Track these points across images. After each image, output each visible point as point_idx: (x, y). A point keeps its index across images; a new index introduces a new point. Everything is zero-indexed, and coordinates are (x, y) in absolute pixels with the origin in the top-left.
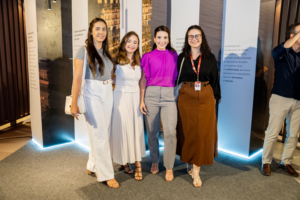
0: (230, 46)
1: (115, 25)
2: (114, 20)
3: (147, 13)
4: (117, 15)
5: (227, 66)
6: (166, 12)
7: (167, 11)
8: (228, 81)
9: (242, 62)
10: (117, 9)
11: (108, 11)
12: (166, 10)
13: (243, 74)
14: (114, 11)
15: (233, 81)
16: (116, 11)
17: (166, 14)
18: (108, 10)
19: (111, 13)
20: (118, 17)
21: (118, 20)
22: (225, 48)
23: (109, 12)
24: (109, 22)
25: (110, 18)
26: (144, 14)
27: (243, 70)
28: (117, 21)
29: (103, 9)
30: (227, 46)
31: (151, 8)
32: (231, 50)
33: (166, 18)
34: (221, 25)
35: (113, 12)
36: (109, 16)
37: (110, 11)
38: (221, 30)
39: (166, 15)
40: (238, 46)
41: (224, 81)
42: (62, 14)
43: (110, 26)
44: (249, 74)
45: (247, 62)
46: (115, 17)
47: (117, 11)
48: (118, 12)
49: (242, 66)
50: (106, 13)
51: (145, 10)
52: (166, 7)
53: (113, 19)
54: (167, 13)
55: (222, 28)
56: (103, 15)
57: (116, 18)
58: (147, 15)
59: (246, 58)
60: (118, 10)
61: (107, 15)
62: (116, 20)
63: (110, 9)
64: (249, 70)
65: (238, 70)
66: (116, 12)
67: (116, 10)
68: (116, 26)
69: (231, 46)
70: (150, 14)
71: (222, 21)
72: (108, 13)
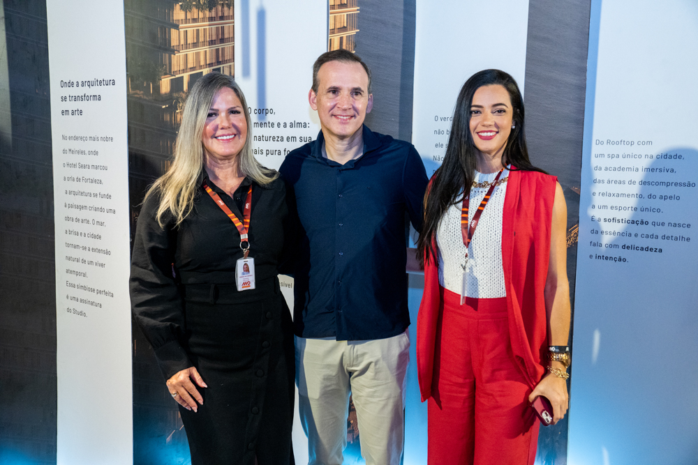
0: (613, 143)
1: (219, 63)
2: (214, 47)
3: (344, 29)
4: (223, 28)
5: (605, 207)
6: (400, 23)
7: (405, 20)
8: (607, 258)
9: (661, 197)
10: (223, 5)
11: (195, 13)
12: (402, 15)
13: (664, 237)
14: (213, 14)
15: (625, 260)
16: (220, 14)
17: (402, 29)
18: (195, 10)
19: (203, 19)
20: (226, 36)
21: (227, 46)
22: (596, 149)
23: (196, 17)
24: (198, 54)
25: (201, 39)
26: (333, 31)
27: (663, 224)
28: (223, 49)
29: (178, 7)
30: (602, 143)
31: (354, 10)
32: (618, 156)
33: (401, 43)
34: (583, 70)
35: (211, 19)
36: (198, 31)
37: (201, 15)
38: (582, 88)
39: (401, 33)
40: (644, 143)
41: (591, 256)
42: (5, 14)
43: (201, 67)
44: (688, 239)
45: (678, 198)
46: (217, 35)
47: (226, 14)
48: (228, 18)
49: (659, 211)
50: (186, 21)
51: (338, 19)
52: (402, 7)
53: (212, 43)
54: (402, 26)
55: (585, 80)
56: (177, 27)
57: (222, 38)
58: (345, 35)
59: (676, 184)
60: (226, 9)
61: (191, 29)
62: (220, 46)
63: (199, 7)
64: (689, 226)
65: (647, 223)
66: (222, 18)
67: (222, 11)
68: (221, 66)
69: (617, 143)
70: (353, 32)
71: (587, 58)
72: (195, 20)
